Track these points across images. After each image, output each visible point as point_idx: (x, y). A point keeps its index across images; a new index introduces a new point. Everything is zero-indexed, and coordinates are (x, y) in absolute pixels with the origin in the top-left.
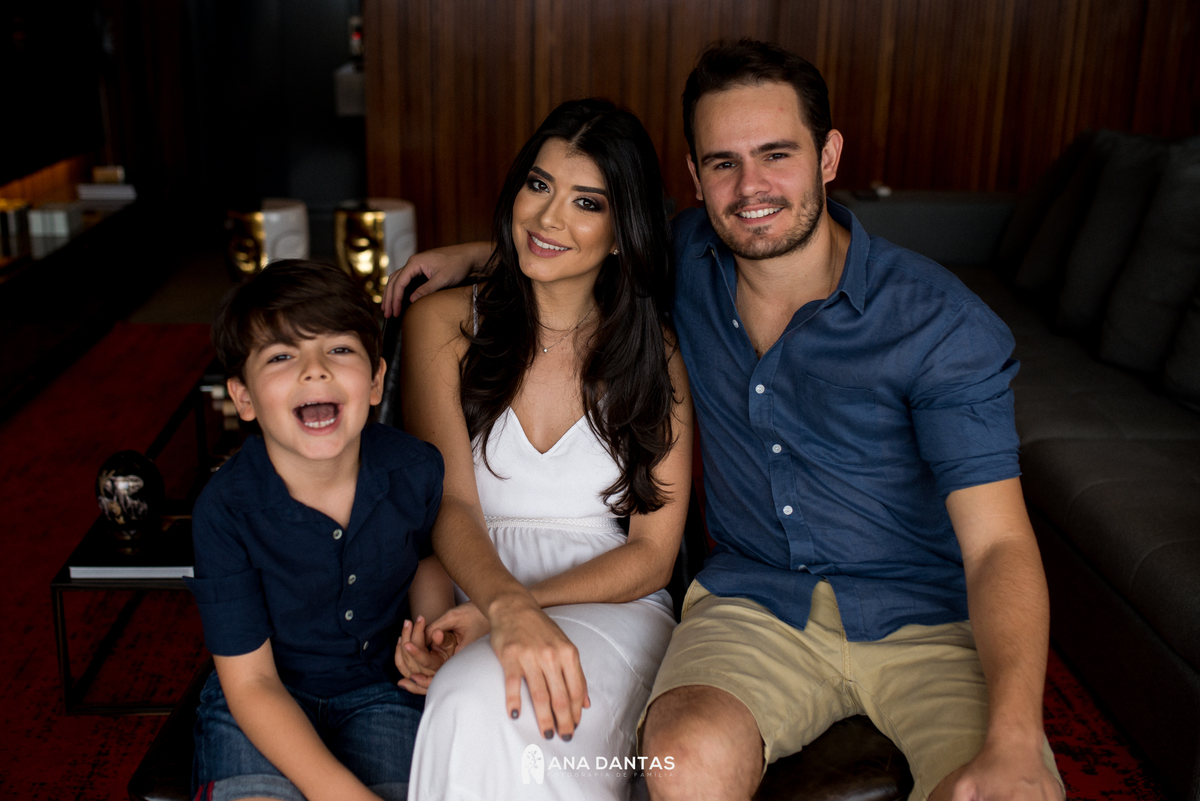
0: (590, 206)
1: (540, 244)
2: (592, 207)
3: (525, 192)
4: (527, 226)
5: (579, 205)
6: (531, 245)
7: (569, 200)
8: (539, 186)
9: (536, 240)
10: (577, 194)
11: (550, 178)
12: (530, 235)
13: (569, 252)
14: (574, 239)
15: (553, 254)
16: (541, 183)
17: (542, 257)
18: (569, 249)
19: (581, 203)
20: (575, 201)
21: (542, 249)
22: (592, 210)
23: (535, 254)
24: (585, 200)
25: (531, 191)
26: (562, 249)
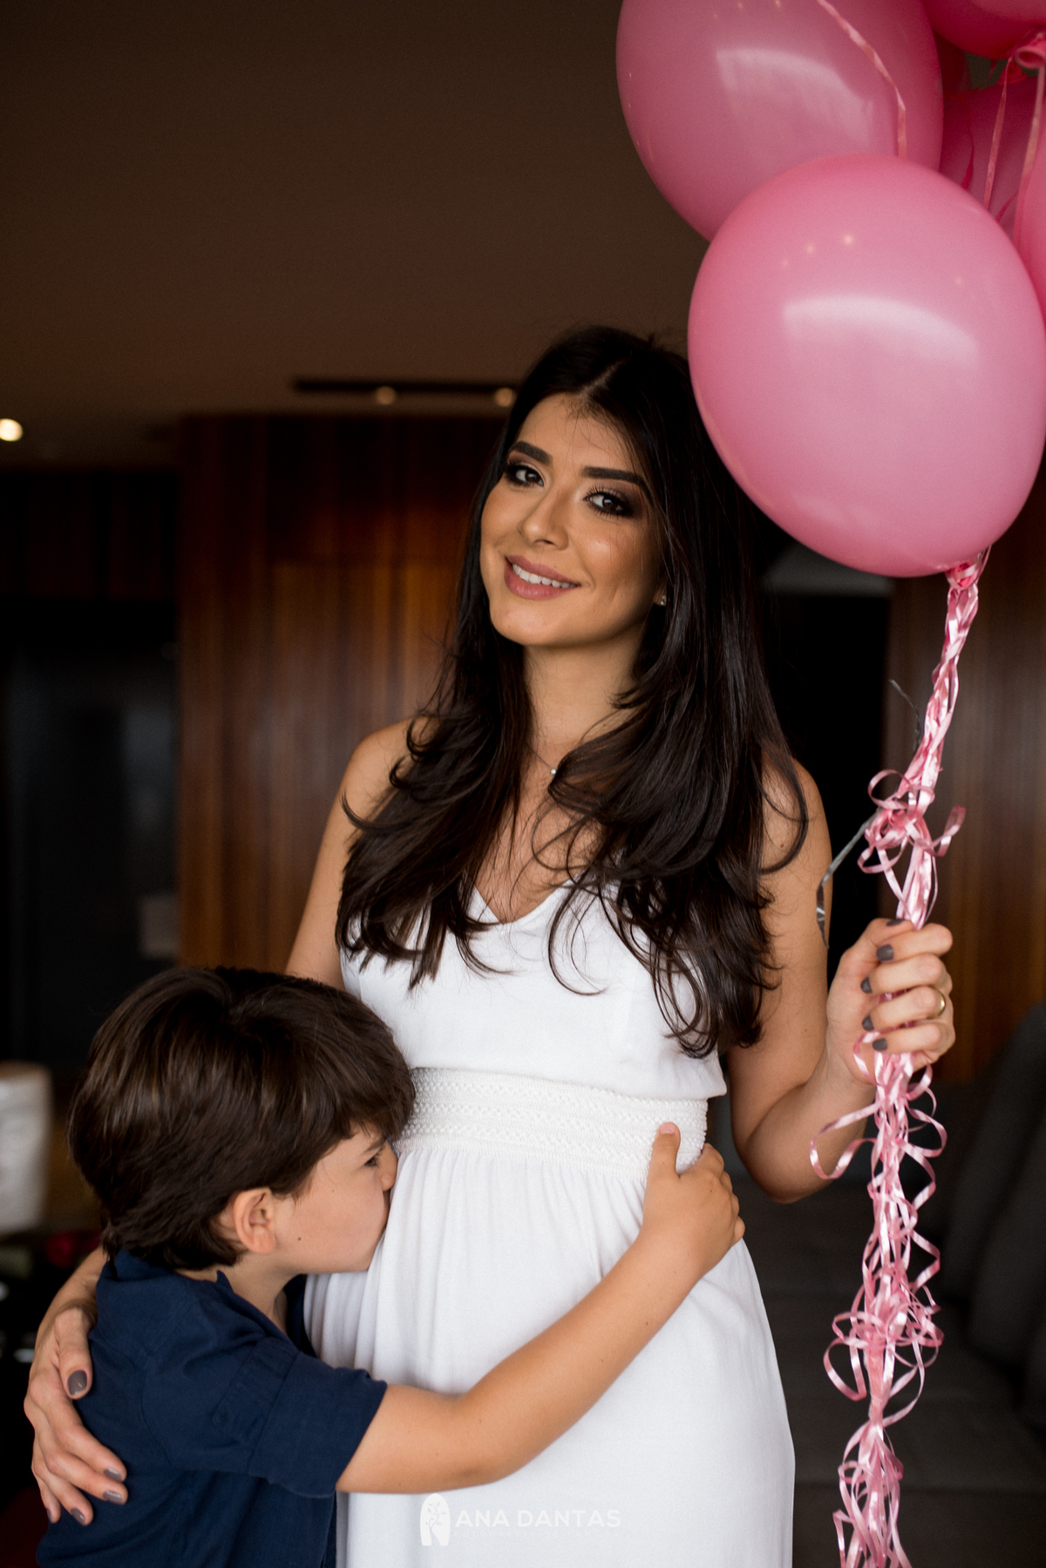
0: (618, 506)
1: (524, 575)
2: (619, 508)
3: (503, 490)
4: (504, 549)
5: (596, 507)
6: (510, 578)
7: (578, 495)
8: (527, 477)
9: (519, 570)
10: (590, 484)
11: (542, 457)
12: (510, 563)
13: (576, 593)
14: (586, 568)
15: (548, 593)
16: (529, 471)
17: (527, 598)
18: (577, 585)
19: (599, 501)
20: (588, 497)
21: (528, 585)
22: (618, 514)
23: (517, 594)
24: (606, 496)
25: (512, 486)
26: (565, 585)
